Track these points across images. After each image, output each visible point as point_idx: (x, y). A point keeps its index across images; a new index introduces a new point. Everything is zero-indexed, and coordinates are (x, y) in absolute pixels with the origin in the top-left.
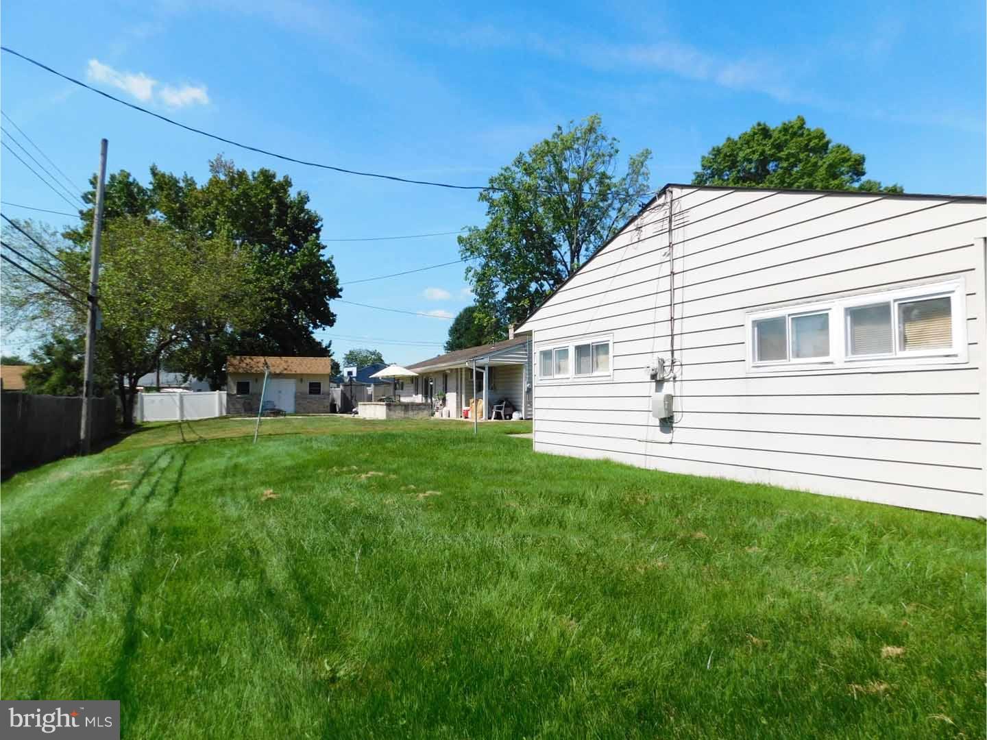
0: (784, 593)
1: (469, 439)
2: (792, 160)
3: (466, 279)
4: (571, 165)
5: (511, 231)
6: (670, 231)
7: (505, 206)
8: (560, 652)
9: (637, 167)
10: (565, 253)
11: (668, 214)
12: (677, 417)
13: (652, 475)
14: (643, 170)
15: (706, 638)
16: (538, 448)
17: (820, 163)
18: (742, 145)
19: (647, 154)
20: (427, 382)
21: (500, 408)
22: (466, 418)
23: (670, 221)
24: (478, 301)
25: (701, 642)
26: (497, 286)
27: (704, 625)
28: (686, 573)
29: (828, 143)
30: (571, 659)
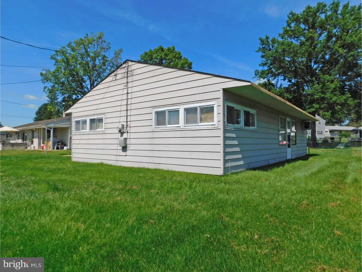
0: (163, 204)
1: (43, 157)
2: (170, 60)
3: (44, 91)
4: (91, 50)
5: (65, 73)
6: (127, 77)
7: (63, 63)
8: (76, 237)
9: (117, 54)
10: (88, 84)
11: (126, 71)
12: (128, 146)
13: (118, 168)
14: (119, 56)
15: (135, 223)
16: (74, 160)
17: (179, 63)
18: (154, 53)
19: (121, 50)
20: (24, 134)
21: (58, 145)
22: (43, 149)
23: (127, 74)
24: (49, 101)
25: (133, 225)
26: (58, 95)
27: (134, 218)
28: (129, 201)
29: (181, 56)
30: (80, 240)
